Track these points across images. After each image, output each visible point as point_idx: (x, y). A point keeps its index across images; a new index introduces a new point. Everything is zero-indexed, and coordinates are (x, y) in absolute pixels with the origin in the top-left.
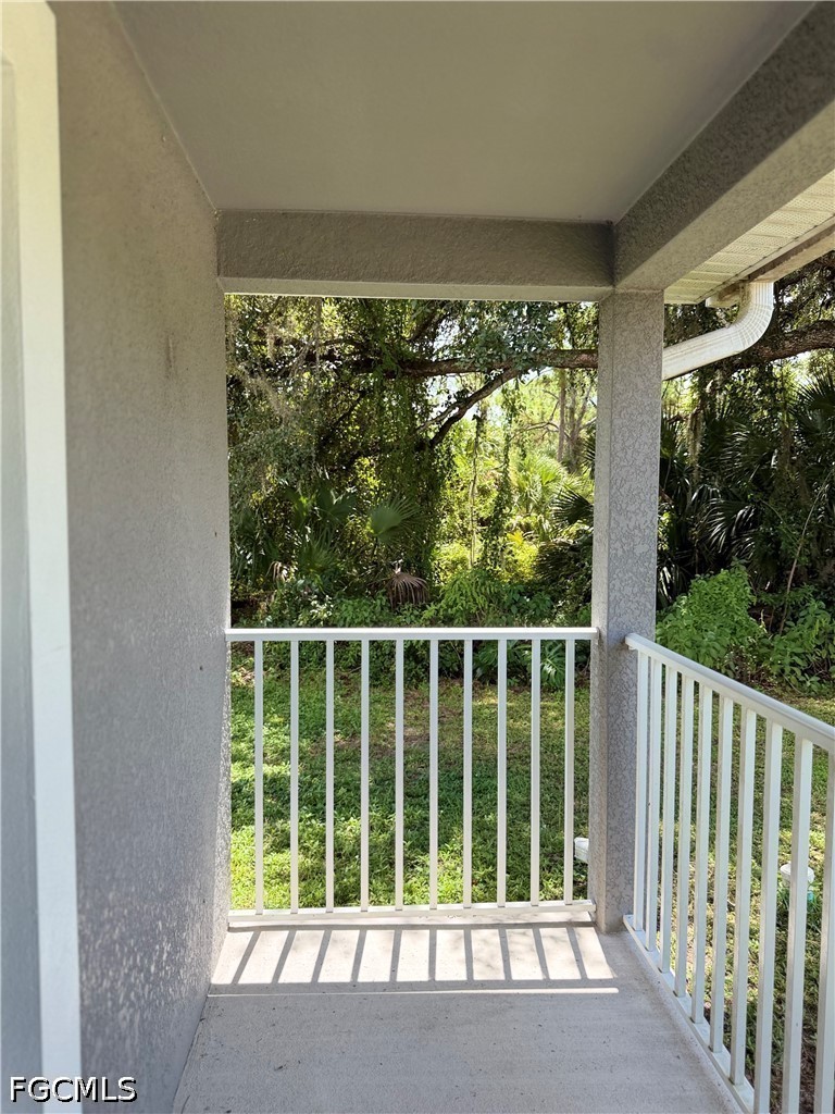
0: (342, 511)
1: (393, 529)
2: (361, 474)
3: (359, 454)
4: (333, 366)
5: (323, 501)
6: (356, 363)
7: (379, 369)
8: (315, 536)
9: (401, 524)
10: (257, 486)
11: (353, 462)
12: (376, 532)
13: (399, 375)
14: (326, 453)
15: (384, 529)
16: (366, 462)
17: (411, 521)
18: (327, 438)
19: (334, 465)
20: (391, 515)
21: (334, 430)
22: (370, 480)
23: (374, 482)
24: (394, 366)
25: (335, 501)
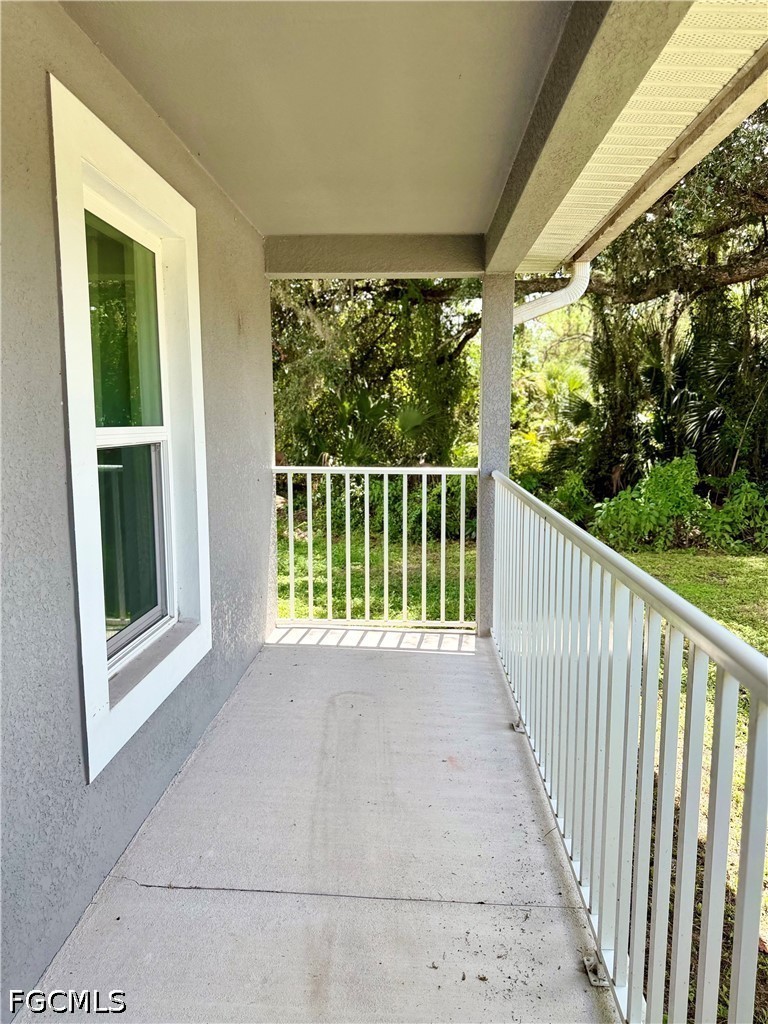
0: (376, 414)
1: (417, 427)
2: (395, 384)
3: (393, 368)
4: (369, 296)
5: (362, 405)
6: (387, 293)
7: (405, 298)
8: (355, 432)
9: (423, 424)
10: (308, 394)
11: (389, 373)
12: (403, 430)
13: (422, 301)
14: (367, 367)
15: (409, 428)
16: (399, 372)
17: (432, 421)
18: (368, 353)
19: (374, 376)
20: (415, 417)
21: (372, 347)
22: (404, 389)
23: (406, 390)
24: (417, 295)
25: (372, 406)
